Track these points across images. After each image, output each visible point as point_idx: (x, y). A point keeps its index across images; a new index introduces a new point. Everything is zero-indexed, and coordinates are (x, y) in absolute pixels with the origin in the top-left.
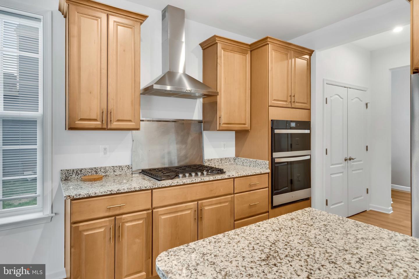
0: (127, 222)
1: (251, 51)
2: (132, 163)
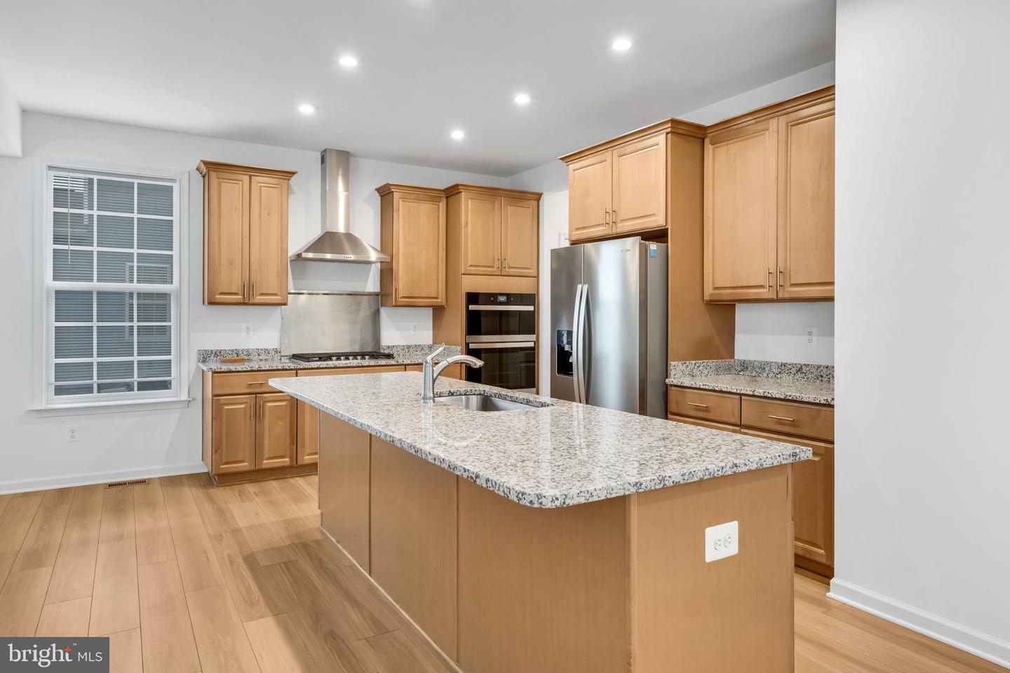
0: (269, 402)
1: (447, 198)
2: (281, 345)
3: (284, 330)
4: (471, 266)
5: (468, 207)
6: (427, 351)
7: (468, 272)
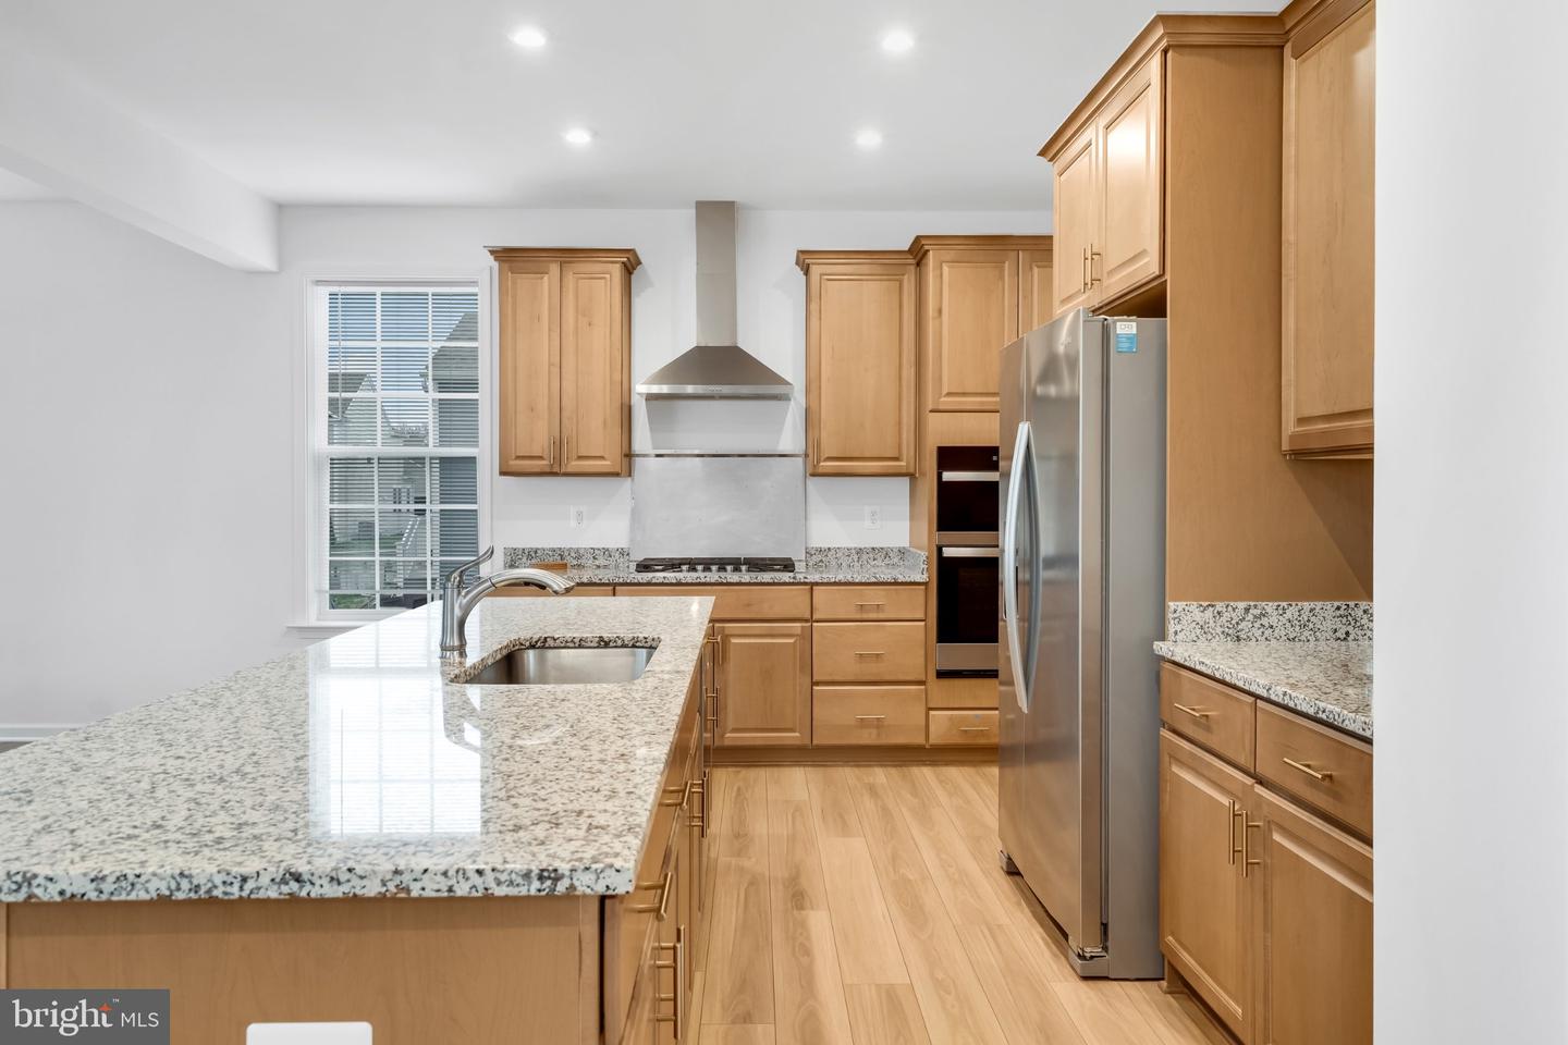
1: (913, 266)
2: (630, 542)
3: (636, 516)
4: (949, 394)
5: (943, 276)
6: (896, 560)
7: (941, 407)
